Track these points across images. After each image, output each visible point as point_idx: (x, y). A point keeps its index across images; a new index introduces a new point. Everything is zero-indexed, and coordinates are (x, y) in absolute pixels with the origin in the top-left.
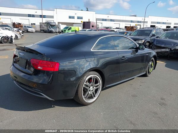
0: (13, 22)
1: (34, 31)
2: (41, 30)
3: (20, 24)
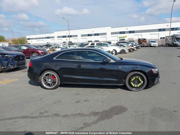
0: (139, 38)
1: (157, 45)
2: (166, 44)
3: (145, 39)
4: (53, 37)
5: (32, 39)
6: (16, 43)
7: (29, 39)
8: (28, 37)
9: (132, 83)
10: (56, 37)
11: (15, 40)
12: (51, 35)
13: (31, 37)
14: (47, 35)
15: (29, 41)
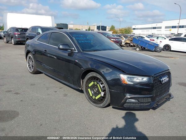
4: (160, 28)
5: (138, 29)
6: (122, 33)
7: (134, 29)
8: (134, 27)
9: (89, 90)
10: (163, 28)
11: (122, 30)
12: (159, 25)
13: (137, 27)
14: (154, 25)
15: (134, 31)
